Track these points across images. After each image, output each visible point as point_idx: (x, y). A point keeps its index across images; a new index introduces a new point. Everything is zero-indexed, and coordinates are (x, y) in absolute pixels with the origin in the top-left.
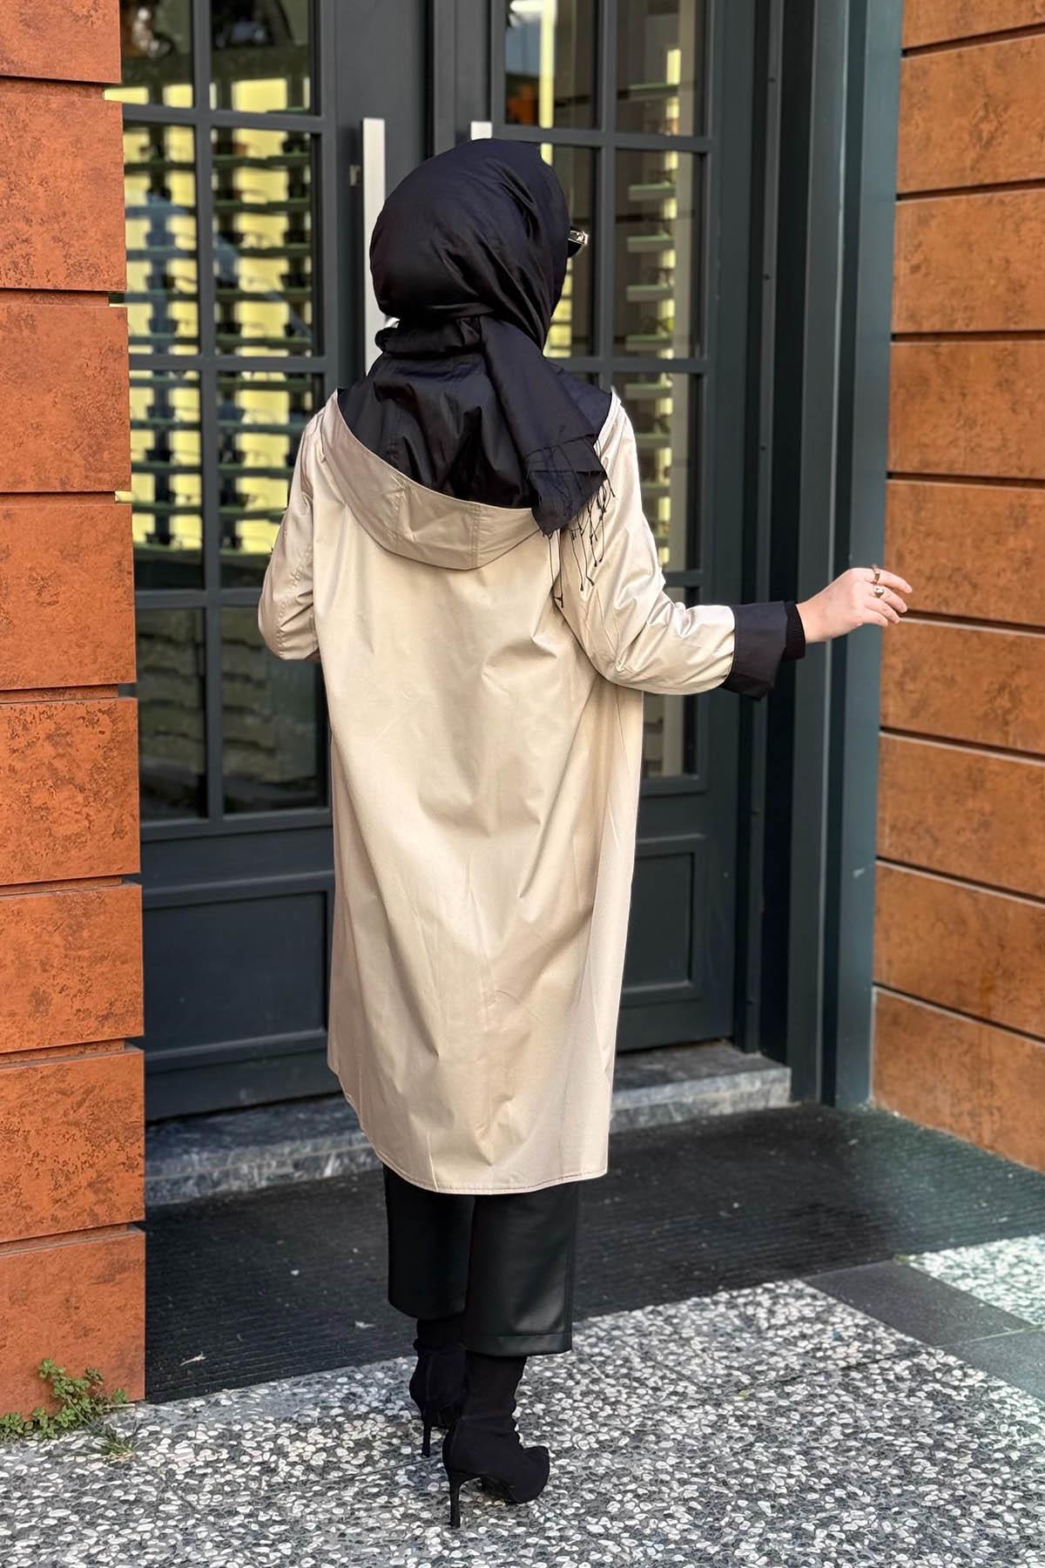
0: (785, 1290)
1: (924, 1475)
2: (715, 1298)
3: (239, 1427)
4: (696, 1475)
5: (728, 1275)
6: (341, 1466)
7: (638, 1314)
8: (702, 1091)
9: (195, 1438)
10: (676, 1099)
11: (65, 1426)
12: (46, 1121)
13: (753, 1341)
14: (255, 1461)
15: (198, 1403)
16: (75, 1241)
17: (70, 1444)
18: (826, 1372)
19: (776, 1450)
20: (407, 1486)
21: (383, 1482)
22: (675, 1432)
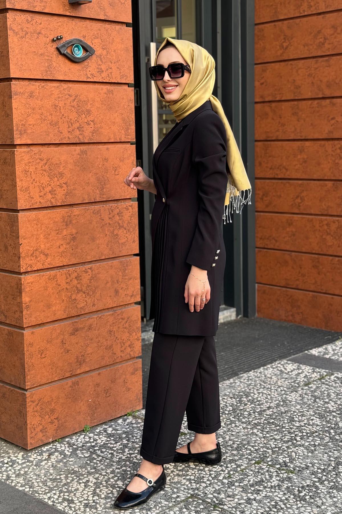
2: (267, 367)
5: (265, 361)
12: (119, 327)
13: (288, 376)
16: (126, 362)
18: (315, 381)
19: (323, 400)
22: (293, 400)
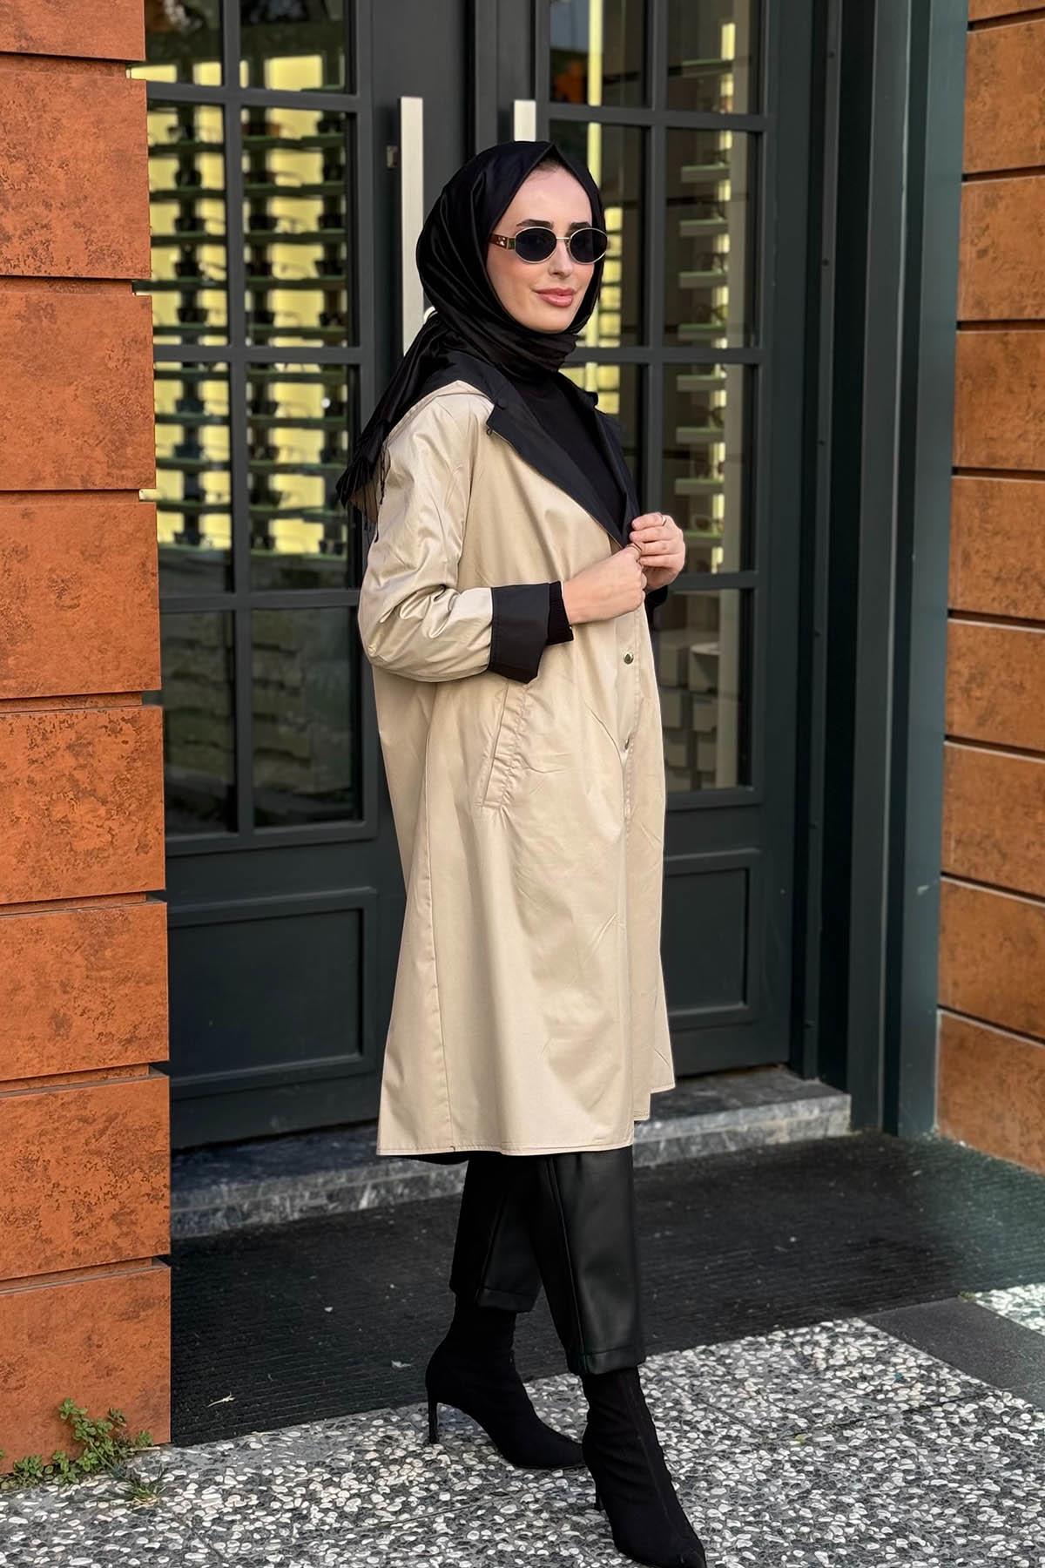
0: (845, 1329)
1: (991, 1524)
2: (770, 1337)
3: (270, 1472)
4: (749, 1523)
5: (784, 1312)
6: (377, 1513)
7: (689, 1353)
8: (757, 1119)
9: (223, 1483)
10: (730, 1128)
11: (87, 1470)
12: (67, 1150)
13: (810, 1383)
14: (287, 1507)
15: (226, 1446)
16: (98, 1274)
17: (91, 1489)
18: (887, 1416)
19: (834, 1497)
20: (446, 1534)
21: (420, 1530)
22: (728, 1479)
